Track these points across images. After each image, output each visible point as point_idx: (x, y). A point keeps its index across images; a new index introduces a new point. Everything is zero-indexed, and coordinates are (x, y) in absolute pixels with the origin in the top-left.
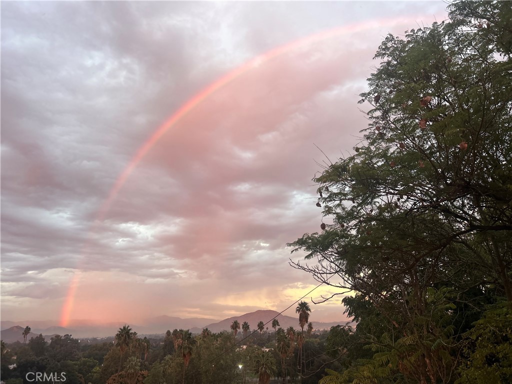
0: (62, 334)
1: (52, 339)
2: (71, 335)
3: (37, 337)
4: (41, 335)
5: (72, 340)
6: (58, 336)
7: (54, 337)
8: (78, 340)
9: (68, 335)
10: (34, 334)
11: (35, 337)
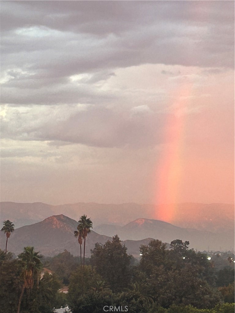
0: (166, 239)
1: (143, 249)
2: (187, 243)
3: (108, 243)
4: (116, 239)
5: (191, 255)
6: (156, 244)
7: (147, 244)
8: (204, 256)
9: (179, 242)
10: (102, 237)
11: (103, 243)
